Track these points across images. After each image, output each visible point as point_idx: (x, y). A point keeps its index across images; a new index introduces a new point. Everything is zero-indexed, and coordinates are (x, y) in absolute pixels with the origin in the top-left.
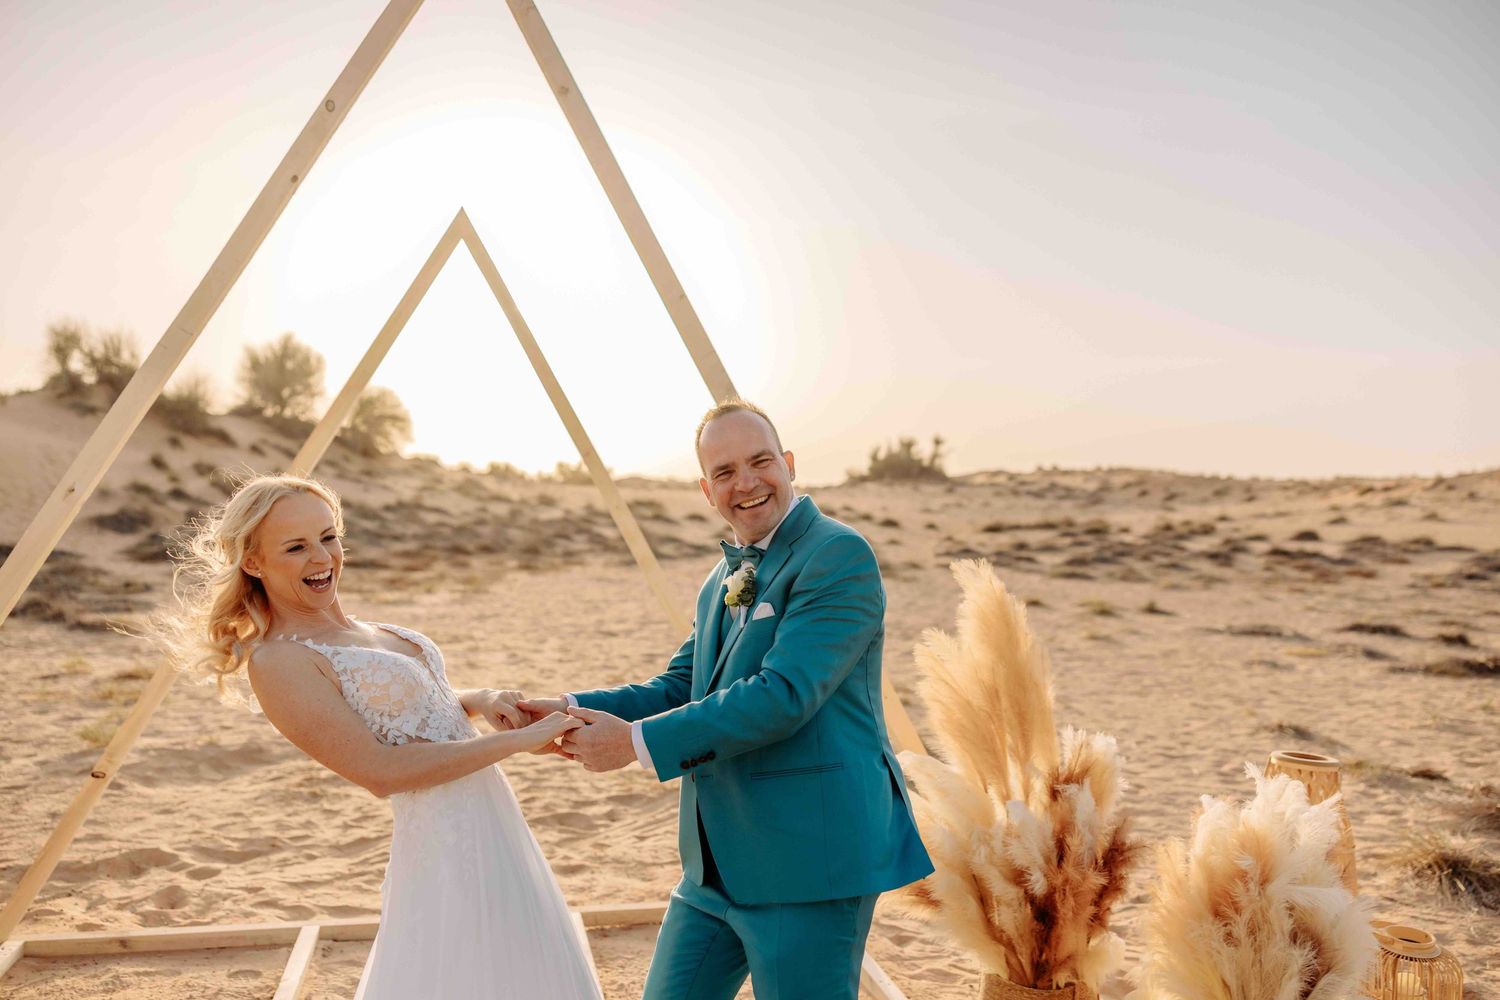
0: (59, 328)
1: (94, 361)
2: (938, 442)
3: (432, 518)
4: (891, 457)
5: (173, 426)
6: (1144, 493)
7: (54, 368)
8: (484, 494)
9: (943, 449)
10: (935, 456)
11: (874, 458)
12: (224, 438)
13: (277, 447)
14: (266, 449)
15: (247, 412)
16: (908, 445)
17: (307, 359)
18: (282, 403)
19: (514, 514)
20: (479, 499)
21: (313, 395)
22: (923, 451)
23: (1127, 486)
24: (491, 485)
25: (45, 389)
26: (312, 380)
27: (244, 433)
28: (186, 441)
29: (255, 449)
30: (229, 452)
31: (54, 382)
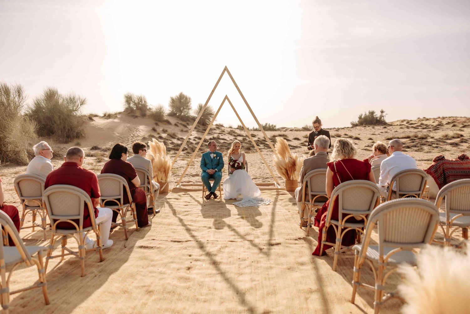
0: (127, 96)
1: (135, 104)
2: (382, 112)
3: (222, 141)
4: (366, 117)
5: (156, 120)
6: (454, 126)
7: (127, 106)
8: (236, 135)
9: (384, 114)
10: (381, 116)
11: (360, 118)
12: (168, 122)
13: (181, 124)
14: (179, 125)
15: (172, 115)
16: (372, 113)
17: (186, 98)
18: (181, 112)
19: (244, 139)
20: (235, 136)
21: (189, 109)
22: (378, 114)
23: (448, 123)
24: (238, 132)
25: (124, 111)
26: (189, 105)
27: (173, 121)
28: (160, 124)
29: (176, 125)
30: (170, 126)
31: (127, 110)
